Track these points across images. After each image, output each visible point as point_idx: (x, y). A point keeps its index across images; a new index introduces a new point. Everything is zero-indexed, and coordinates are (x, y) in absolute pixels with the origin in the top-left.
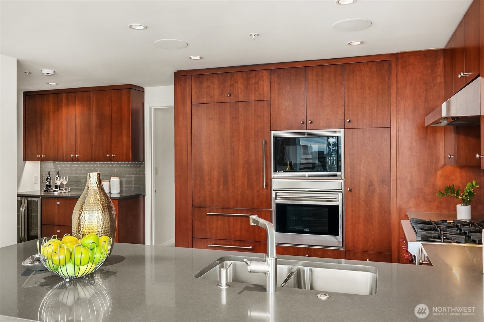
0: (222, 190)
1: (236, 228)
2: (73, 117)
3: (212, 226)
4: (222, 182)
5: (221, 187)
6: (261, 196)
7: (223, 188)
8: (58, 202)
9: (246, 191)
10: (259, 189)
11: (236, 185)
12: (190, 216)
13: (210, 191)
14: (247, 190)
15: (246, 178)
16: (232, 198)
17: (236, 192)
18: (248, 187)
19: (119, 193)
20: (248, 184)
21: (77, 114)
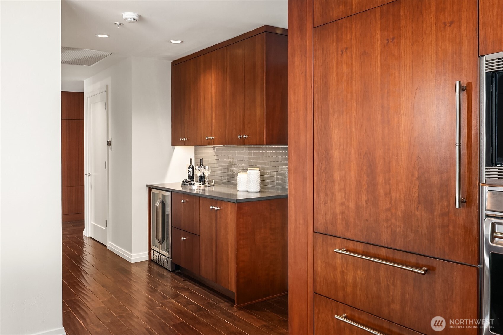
0: (364, 204)
1: (391, 294)
2: (210, 86)
3: (345, 278)
4: (365, 187)
5: (364, 197)
6: (451, 228)
7: (366, 199)
8: (183, 200)
9: (416, 212)
10: (446, 209)
11: (394, 195)
12: (310, 250)
13: (343, 204)
14: (417, 208)
15: (414, 179)
16: (385, 224)
17: (393, 210)
18: (419, 203)
19: (259, 192)
20: (419, 195)
21: (213, 82)
